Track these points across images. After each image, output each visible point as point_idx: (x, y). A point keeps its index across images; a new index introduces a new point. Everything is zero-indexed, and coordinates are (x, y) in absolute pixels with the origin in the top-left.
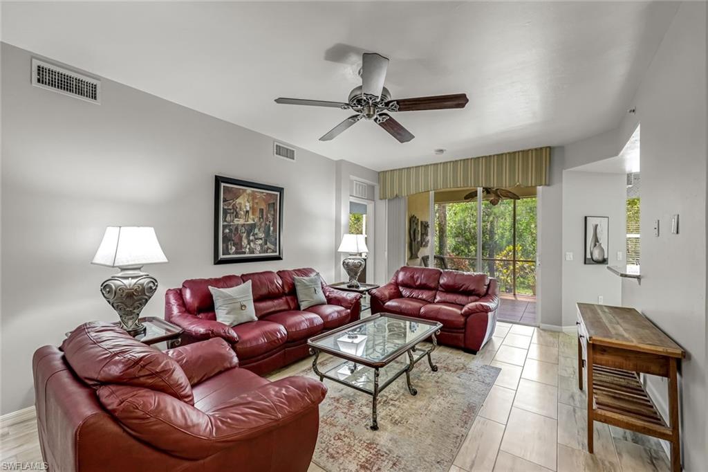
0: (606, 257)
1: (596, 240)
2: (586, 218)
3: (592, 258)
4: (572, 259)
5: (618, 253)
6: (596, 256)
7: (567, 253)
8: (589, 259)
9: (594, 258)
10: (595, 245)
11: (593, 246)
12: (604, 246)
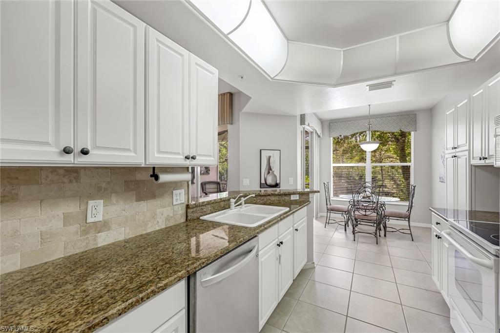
0: (278, 182)
1: (270, 169)
2: (261, 150)
3: (266, 183)
4: (249, 184)
5: (290, 178)
6: (270, 181)
7: (244, 179)
8: (263, 184)
9: (268, 183)
10: (269, 173)
11: (266, 173)
12: (277, 173)
